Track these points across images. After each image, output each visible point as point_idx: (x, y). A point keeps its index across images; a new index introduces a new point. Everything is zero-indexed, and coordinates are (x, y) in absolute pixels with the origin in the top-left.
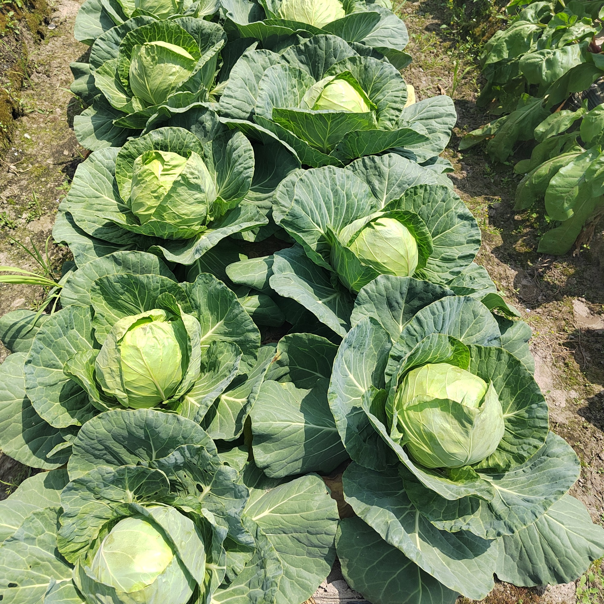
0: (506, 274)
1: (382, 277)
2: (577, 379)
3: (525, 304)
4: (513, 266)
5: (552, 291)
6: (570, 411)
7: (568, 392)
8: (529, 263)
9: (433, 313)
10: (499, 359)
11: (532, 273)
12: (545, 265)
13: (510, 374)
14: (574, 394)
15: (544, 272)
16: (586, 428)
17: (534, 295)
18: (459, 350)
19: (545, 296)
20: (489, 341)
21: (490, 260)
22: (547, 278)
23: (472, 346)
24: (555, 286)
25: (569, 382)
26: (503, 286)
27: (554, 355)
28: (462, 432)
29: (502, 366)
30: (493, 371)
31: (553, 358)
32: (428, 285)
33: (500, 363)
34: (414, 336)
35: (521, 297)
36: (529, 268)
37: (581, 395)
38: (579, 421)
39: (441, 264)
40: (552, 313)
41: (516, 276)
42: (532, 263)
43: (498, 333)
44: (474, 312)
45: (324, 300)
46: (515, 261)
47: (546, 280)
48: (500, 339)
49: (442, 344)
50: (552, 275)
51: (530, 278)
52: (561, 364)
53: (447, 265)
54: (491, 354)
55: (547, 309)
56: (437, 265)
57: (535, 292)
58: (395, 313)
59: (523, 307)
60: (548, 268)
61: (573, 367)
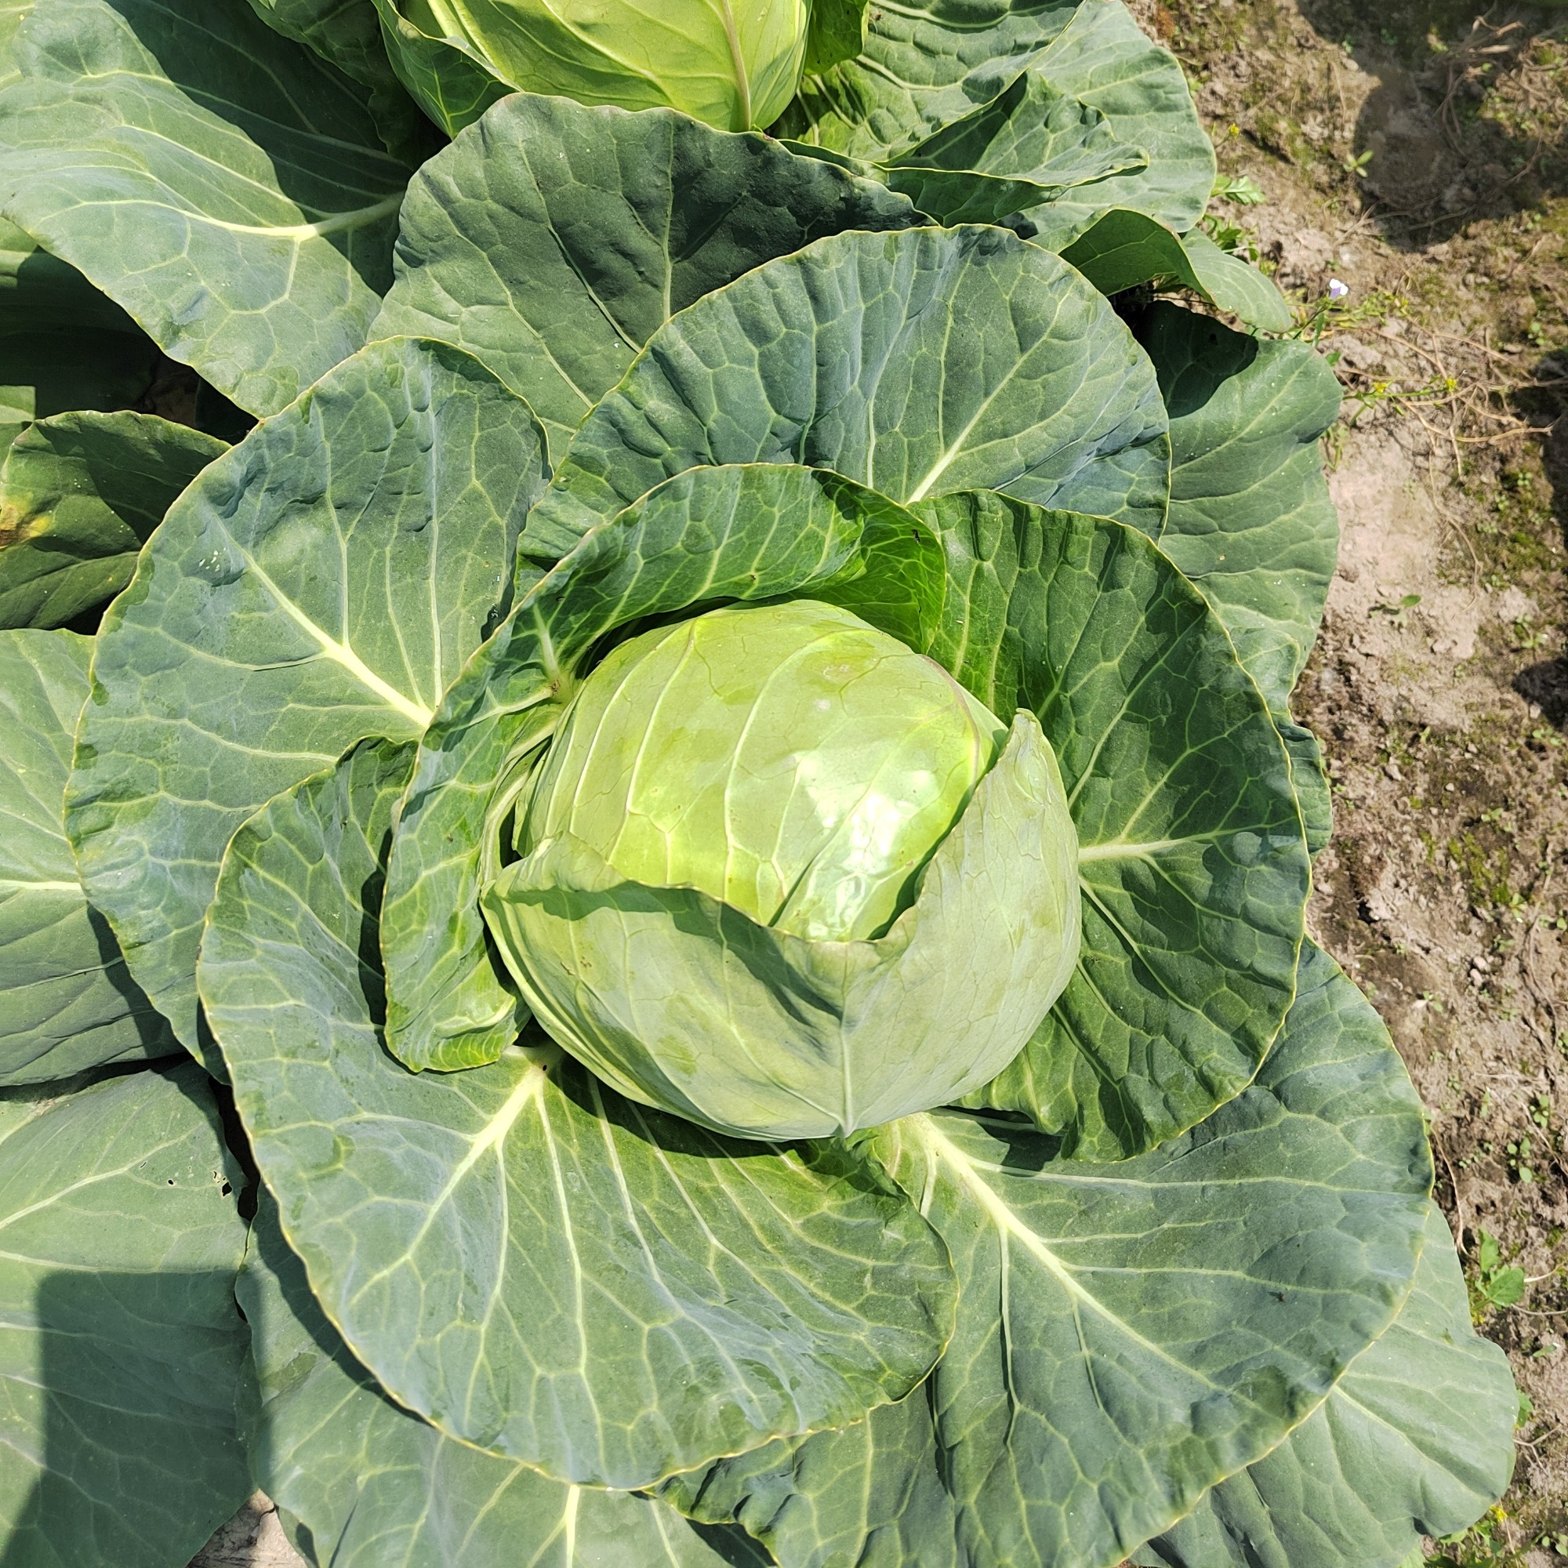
0: (1330, 88)
1: (517, 109)
2: (1539, 544)
3: (1387, 221)
4: (1363, 53)
5: (1507, 163)
6: (1489, 675)
7: (1495, 597)
8: (1434, 40)
9: (757, 331)
10: (1109, 580)
11: (1436, 85)
12: (1497, 49)
13: (1154, 659)
14: (1516, 605)
15: (1486, 81)
16: (1542, 748)
17: (1431, 178)
18: (894, 533)
19: (1474, 188)
20: (1102, 455)
21: (1271, 24)
22: (1495, 110)
23: (983, 500)
24: (1520, 146)
25: (1505, 554)
26: (1308, 141)
27: (1462, 446)
28: (794, 1038)
29: (1121, 617)
30: (1078, 636)
31: (1458, 453)
32: (770, 162)
33: (1114, 602)
34: (656, 455)
35: (1375, 187)
36: (1428, 62)
37: (1543, 608)
38: (1517, 720)
39: (935, 36)
40: (1491, 260)
41: (1374, 101)
42: (1444, 38)
43: (1154, 413)
44: (1017, 312)
45: (339, 220)
46: (1376, 29)
47: (1489, 115)
48: (1164, 443)
49: (767, 520)
50: (1519, 95)
51: (1424, 107)
52: (1489, 478)
53: (961, 42)
54: (1073, 551)
55: (1470, 243)
56: (917, 45)
57: (1434, 166)
58: (630, 308)
59: (1376, 231)
60: (1507, 62)
61: (1534, 491)
